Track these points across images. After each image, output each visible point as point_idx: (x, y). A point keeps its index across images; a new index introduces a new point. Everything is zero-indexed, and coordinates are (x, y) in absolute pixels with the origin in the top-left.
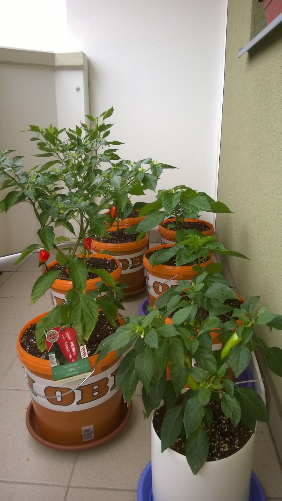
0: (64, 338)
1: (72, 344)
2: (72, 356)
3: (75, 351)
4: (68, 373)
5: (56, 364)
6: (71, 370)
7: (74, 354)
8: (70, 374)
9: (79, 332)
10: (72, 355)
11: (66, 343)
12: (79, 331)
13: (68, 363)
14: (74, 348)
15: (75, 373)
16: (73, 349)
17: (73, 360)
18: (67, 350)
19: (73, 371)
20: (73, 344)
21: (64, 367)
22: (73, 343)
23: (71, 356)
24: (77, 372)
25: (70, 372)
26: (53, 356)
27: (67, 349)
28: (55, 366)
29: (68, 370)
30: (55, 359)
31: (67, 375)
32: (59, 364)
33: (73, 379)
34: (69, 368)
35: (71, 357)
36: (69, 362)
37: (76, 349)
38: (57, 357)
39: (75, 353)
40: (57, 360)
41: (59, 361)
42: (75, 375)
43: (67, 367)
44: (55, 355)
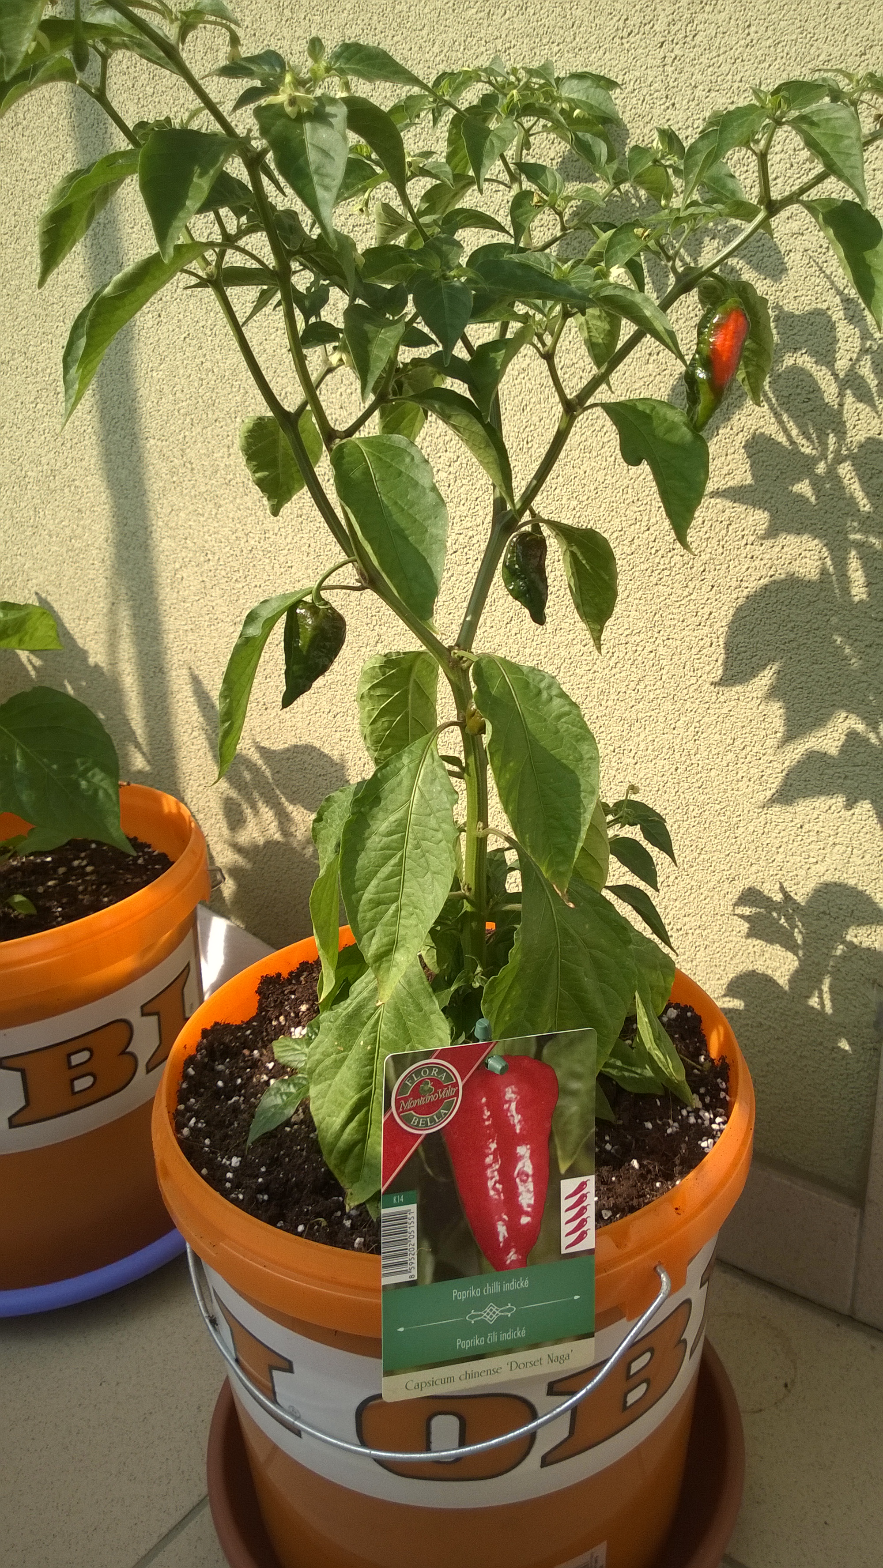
0: (487, 1113)
1: (521, 1157)
2: (508, 1230)
3: (532, 1202)
4: (468, 1331)
5: (415, 1272)
6: (491, 1314)
7: (525, 1220)
8: (478, 1342)
9: (573, 1093)
10: (513, 1226)
11: (493, 1146)
12: (575, 1085)
13: (481, 1272)
14: (531, 1186)
15: (507, 1336)
16: (521, 1188)
17: (512, 1256)
18: (492, 1193)
19: (502, 1324)
20: (531, 1157)
21: (455, 1292)
22: (528, 1155)
23: (502, 1230)
24: (521, 1333)
25: (483, 1328)
26: (403, 1216)
27: (490, 1184)
28: (405, 1278)
29: (472, 1317)
30: (414, 1241)
31: (464, 1345)
32: (429, 1270)
33: (489, 1372)
34: (480, 1303)
35: (501, 1239)
36: (486, 1263)
37: (538, 1194)
38: (426, 1229)
39: (527, 1214)
40: (426, 1247)
41: (435, 1251)
42: (508, 1349)
43: (474, 1293)
44: (415, 1215)
